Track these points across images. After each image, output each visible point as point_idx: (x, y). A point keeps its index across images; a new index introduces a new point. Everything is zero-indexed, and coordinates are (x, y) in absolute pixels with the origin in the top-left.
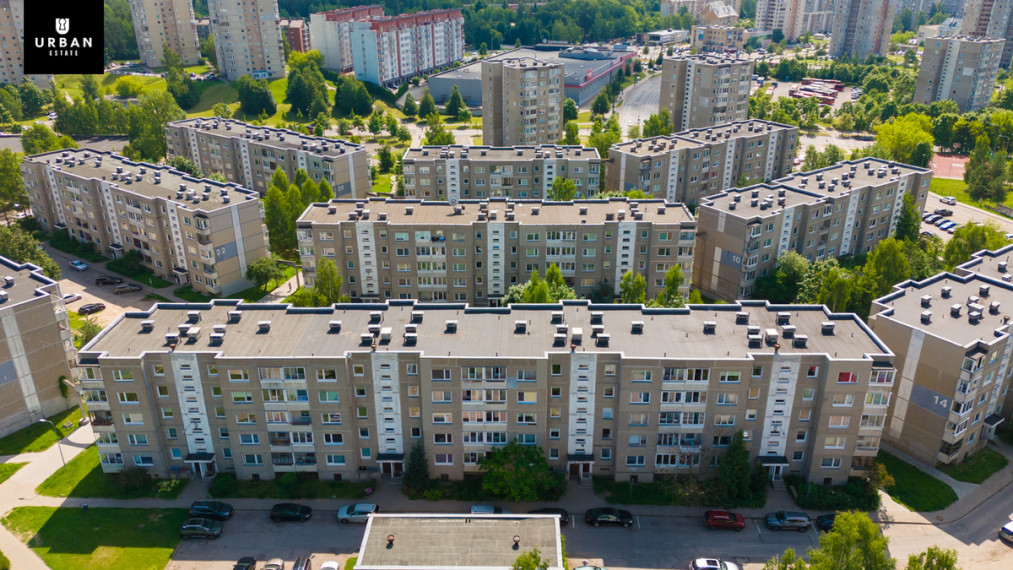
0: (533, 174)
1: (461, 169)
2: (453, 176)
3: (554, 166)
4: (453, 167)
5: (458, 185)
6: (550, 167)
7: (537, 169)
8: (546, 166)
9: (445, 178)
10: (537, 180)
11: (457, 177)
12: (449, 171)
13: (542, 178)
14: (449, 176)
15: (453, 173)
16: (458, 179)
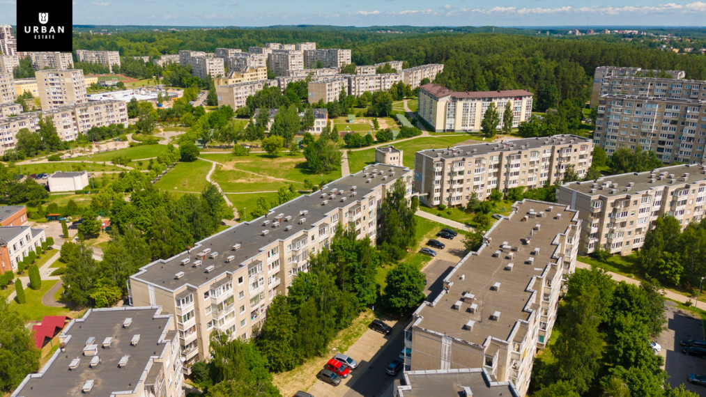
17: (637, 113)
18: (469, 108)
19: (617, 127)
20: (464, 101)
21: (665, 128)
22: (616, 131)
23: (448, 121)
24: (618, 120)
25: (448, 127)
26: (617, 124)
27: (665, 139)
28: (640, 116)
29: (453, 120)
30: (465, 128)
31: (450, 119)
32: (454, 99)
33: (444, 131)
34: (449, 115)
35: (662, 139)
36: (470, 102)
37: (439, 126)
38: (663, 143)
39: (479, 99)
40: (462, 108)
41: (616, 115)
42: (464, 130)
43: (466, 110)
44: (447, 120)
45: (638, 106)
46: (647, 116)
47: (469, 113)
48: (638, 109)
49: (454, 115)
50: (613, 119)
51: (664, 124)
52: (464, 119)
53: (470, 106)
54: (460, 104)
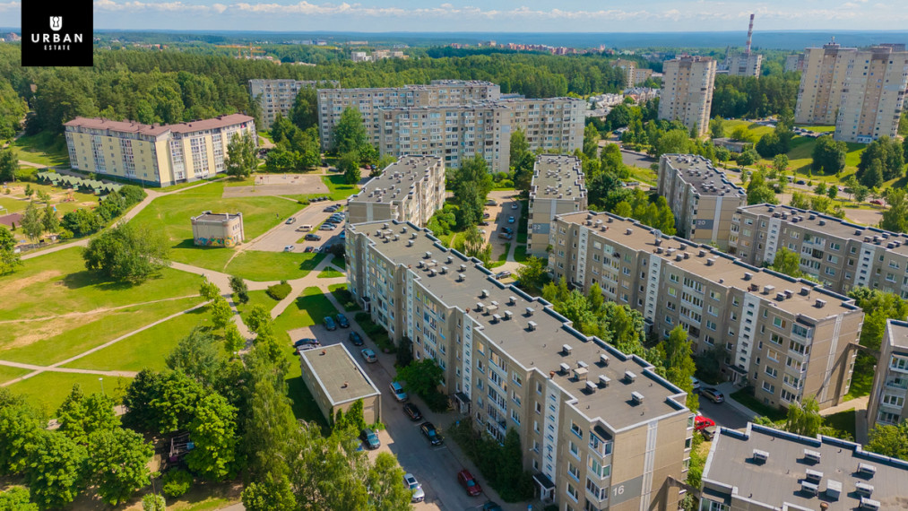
0: (848, 254)
1: (782, 230)
7: (854, 250)
9: (766, 235)
10: (851, 263)
15: (774, 232)
17: (424, 124)
18: (199, 145)
19: (408, 142)
20: (190, 137)
21: (448, 137)
22: (407, 146)
23: (177, 168)
24: (408, 135)
25: (177, 177)
26: (407, 139)
27: (450, 147)
28: (428, 127)
29: (182, 165)
30: (200, 174)
31: (179, 165)
32: (177, 135)
33: (173, 183)
34: (175, 159)
35: (448, 147)
36: (197, 136)
37: (165, 178)
38: (448, 151)
39: (207, 132)
40: (190, 147)
41: (405, 130)
42: (198, 178)
43: (195, 150)
44: (175, 167)
45: (423, 117)
46: (433, 126)
47: (200, 152)
48: (424, 120)
49: (182, 158)
50: (403, 135)
51: (448, 133)
52: (196, 161)
53: (199, 142)
54: (186, 141)
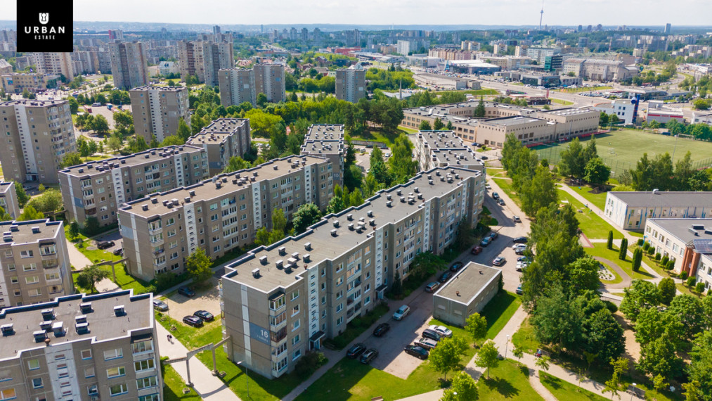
1: (123, 175)
2: (118, 181)
3: (180, 159)
4: (117, 174)
5: (122, 186)
6: (178, 160)
8: (175, 160)
9: (113, 184)
11: (121, 181)
12: (114, 177)
13: (174, 168)
14: (115, 182)
15: (117, 179)
16: (121, 182)
